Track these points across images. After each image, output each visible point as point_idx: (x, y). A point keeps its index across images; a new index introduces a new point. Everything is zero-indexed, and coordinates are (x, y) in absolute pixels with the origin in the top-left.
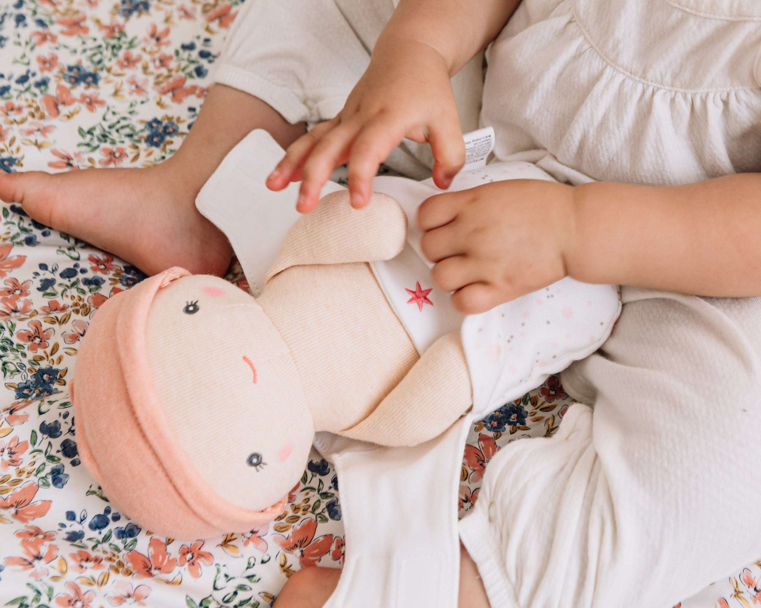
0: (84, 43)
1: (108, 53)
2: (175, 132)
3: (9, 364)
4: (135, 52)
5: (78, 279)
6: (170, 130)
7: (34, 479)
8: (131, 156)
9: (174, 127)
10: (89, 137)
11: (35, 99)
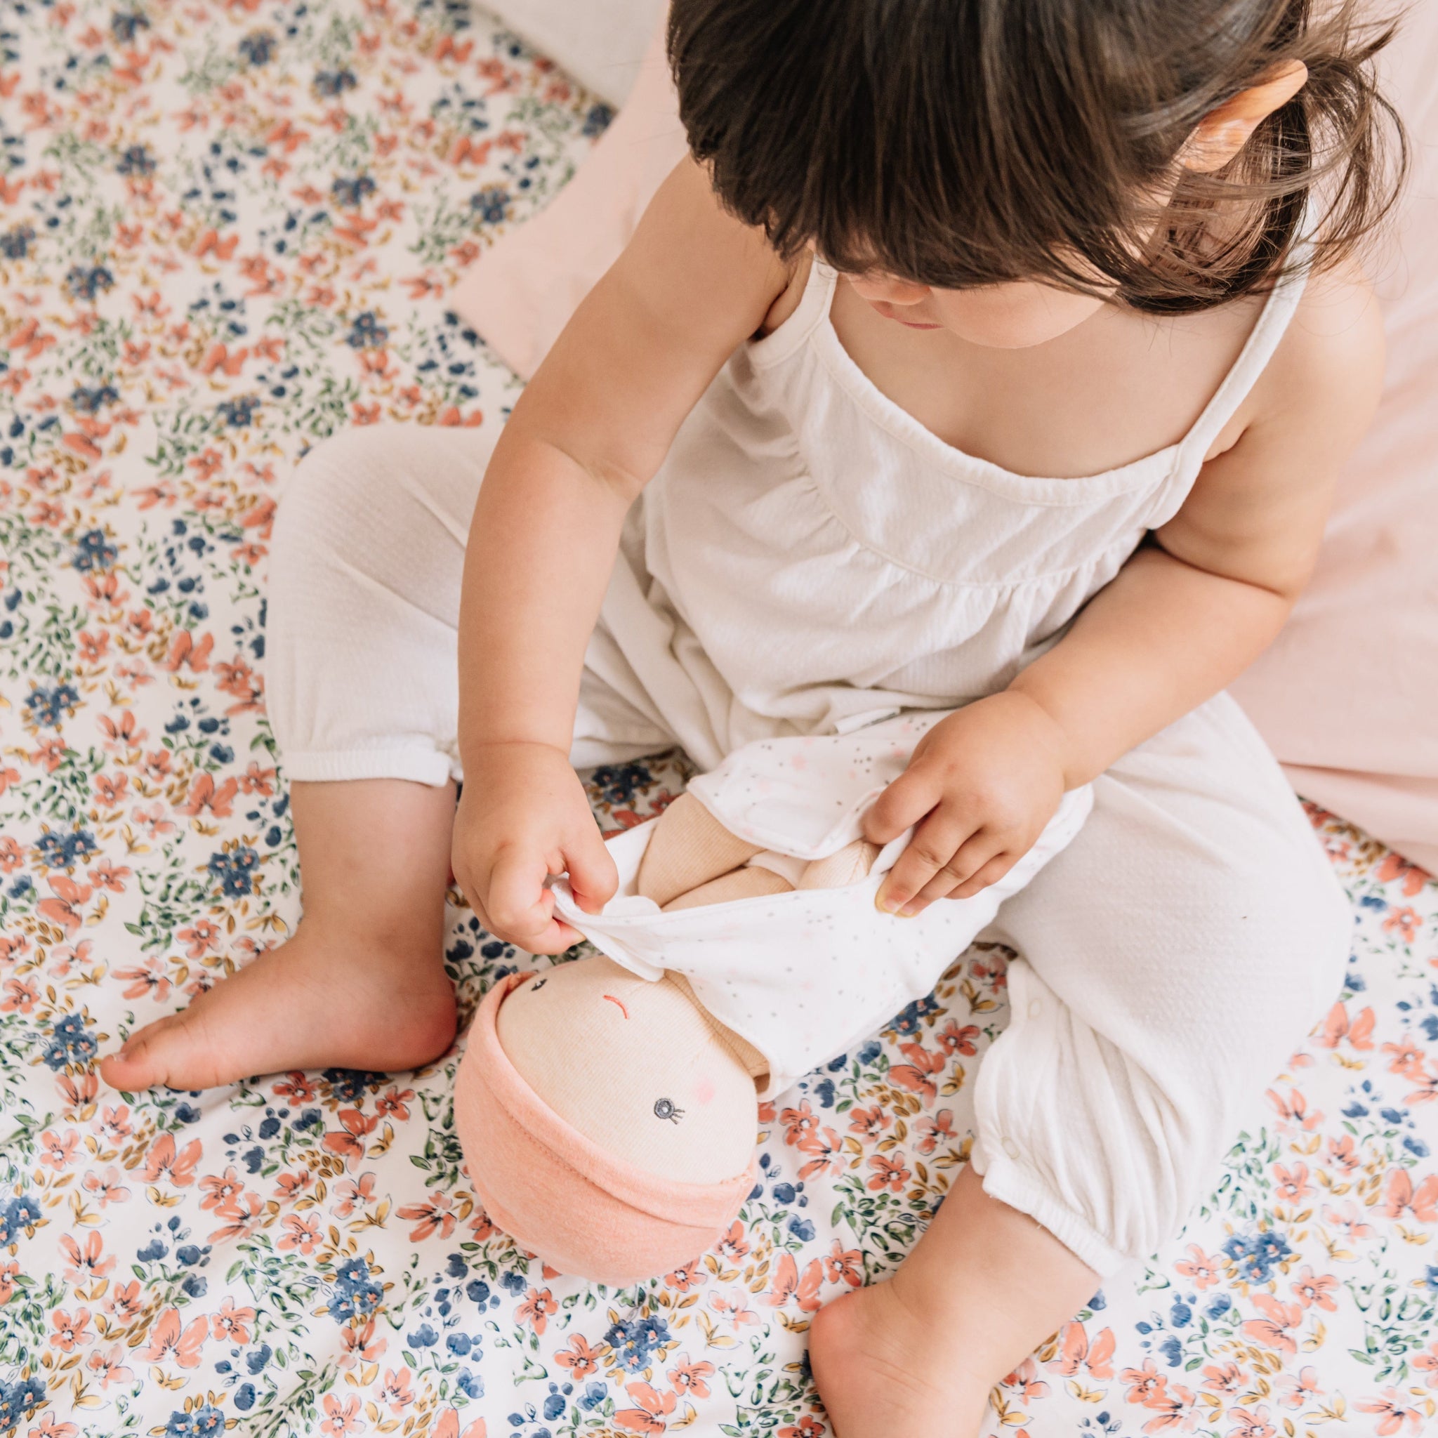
0: (26, 795)
1: (72, 793)
2: (255, 861)
3: (294, 1287)
4: (110, 772)
5: (287, 1129)
6: (247, 860)
7: (443, 1405)
8: (224, 925)
9: (249, 853)
10: (148, 929)
11: (27, 915)
